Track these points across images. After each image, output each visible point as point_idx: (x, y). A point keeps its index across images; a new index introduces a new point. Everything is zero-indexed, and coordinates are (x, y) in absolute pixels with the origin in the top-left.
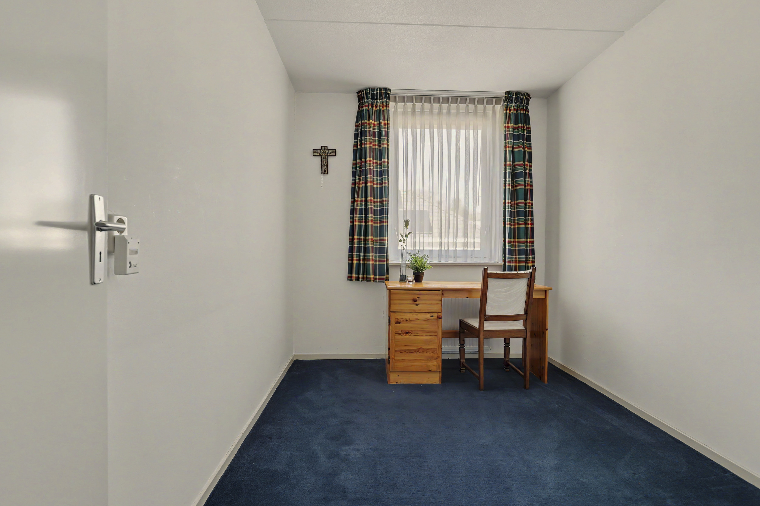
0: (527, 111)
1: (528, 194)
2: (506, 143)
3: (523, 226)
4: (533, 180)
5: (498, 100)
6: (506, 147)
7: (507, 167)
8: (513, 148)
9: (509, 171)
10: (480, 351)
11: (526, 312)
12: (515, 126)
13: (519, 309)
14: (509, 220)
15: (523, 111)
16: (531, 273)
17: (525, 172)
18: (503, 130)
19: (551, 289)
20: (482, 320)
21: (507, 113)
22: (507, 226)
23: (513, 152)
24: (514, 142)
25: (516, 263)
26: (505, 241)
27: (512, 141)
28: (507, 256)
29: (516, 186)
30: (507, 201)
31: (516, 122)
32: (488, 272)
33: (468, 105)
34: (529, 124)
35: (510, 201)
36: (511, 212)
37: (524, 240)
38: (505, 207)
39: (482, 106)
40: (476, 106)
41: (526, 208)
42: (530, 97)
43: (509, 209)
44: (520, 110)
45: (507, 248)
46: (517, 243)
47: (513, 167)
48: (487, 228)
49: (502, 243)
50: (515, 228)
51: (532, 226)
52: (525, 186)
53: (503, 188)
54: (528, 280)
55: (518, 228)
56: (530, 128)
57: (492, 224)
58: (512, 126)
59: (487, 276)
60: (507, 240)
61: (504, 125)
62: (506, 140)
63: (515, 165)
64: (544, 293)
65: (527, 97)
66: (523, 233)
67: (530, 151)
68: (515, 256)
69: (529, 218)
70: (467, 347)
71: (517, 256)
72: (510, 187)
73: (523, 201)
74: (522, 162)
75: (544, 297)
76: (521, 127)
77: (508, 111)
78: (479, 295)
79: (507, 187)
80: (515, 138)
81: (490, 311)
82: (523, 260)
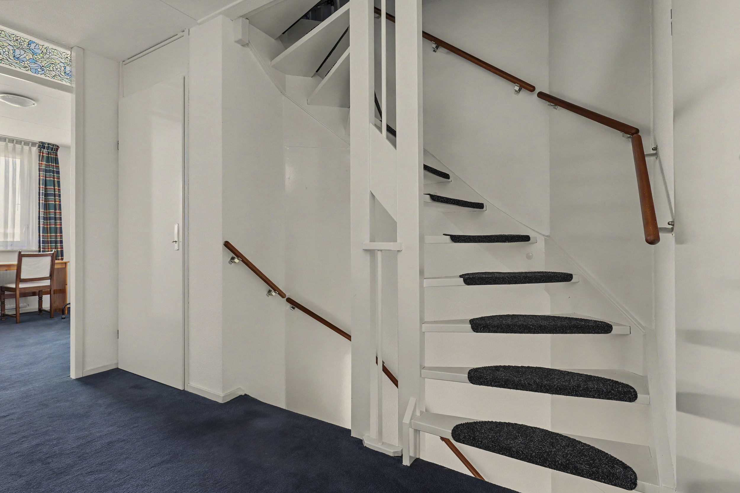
0: (56, 155)
1: (58, 207)
2: (40, 173)
3: (54, 226)
4: (62, 198)
5: (34, 144)
6: (40, 176)
7: (41, 189)
8: (46, 177)
9: (42, 191)
10: (17, 308)
11: (51, 275)
12: (46, 164)
13: (46, 273)
14: (42, 222)
15: (53, 155)
16: (53, 253)
17: (55, 194)
18: (38, 165)
19: (69, 262)
20: (18, 283)
21: (40, 155)
22: (41, 226)
23: (46, 180)
24: (46, 174)
25: (49, 249)
26: (39, 235)
27: (45, 173)
28: (41, 245)
29: (48, 201)
30: (41, 210)
31: (48, 161)
32: (22, 254)
33: (7, 144)
34: (58, 164)
35: (43, 210)
36: (44, 217)
37: (54, 234)
38: (39, 214)
39: (20, 146)
40: (14, 145)
41: (55, 215)
42: (58, 147)
43: (43, 215)
44: (51, 155)
45: (41, 240)
46: (49, 237)
47: (46, 189)
48: (25, 225)
49: (38, 236)
50: (48, 227)
51: (61, 226)
52: (55, 202)
53: (38, 201)
54: (51, 257)
55: (49, 227)
56: (58, 166)
57: (29, 223)
58: (44, 164)
59: (21, 256)
60: (41, 234)
61: (39, 162)
62: (39, 171)
63: (47, 188)
64: (65, 264)
65: (56, 147)
66: (53, 230)
67: (59, 180)
68: (48, 245)
69: (58, 221)
70: (7, 307)
71: (49, 245)
72: (43, 202)
73: (53, 211)
74: (53, 187)
75: (65, 267)
76: (52, 165)
77: (41, 154)
78: (16, 268)
79: (41, 202)
80: (46, 171)
81: (23, 276)
82: (54, 247)
